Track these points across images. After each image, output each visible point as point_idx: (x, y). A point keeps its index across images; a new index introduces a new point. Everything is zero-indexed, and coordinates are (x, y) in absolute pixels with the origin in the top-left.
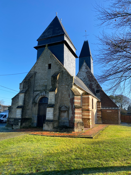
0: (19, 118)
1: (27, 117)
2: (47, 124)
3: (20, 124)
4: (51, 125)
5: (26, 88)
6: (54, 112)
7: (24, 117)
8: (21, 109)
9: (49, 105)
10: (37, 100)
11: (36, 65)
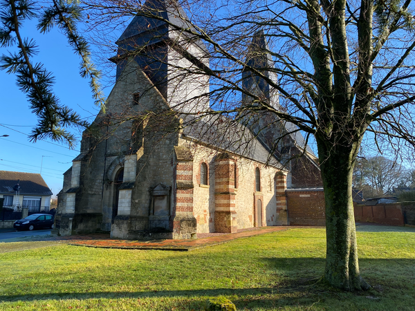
0: (70, 214)
1: (89, 211)
2: (118, 225)
3: (71, 225)
4: (125, 226)
5: (86, 149)
6: (132, 198)
7: (81, 212)
8: (74, 195)
9: (124, 183)
10: (112, 174)
11: (111, 98)
